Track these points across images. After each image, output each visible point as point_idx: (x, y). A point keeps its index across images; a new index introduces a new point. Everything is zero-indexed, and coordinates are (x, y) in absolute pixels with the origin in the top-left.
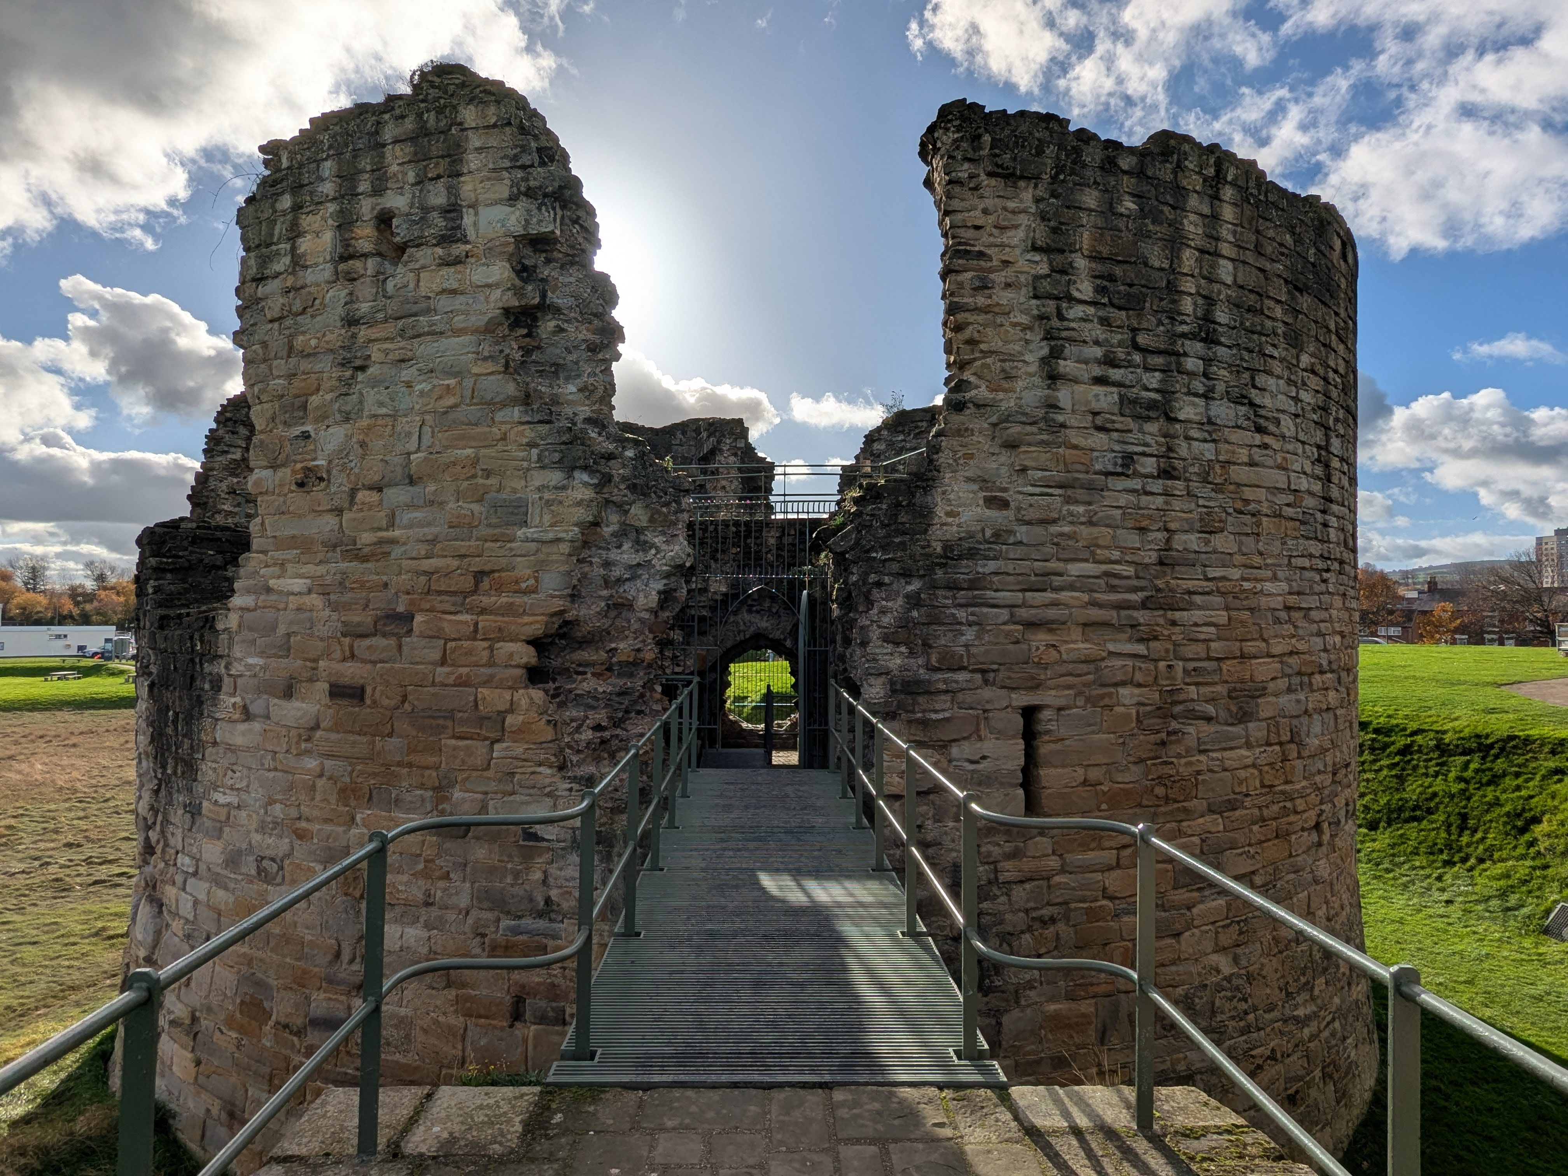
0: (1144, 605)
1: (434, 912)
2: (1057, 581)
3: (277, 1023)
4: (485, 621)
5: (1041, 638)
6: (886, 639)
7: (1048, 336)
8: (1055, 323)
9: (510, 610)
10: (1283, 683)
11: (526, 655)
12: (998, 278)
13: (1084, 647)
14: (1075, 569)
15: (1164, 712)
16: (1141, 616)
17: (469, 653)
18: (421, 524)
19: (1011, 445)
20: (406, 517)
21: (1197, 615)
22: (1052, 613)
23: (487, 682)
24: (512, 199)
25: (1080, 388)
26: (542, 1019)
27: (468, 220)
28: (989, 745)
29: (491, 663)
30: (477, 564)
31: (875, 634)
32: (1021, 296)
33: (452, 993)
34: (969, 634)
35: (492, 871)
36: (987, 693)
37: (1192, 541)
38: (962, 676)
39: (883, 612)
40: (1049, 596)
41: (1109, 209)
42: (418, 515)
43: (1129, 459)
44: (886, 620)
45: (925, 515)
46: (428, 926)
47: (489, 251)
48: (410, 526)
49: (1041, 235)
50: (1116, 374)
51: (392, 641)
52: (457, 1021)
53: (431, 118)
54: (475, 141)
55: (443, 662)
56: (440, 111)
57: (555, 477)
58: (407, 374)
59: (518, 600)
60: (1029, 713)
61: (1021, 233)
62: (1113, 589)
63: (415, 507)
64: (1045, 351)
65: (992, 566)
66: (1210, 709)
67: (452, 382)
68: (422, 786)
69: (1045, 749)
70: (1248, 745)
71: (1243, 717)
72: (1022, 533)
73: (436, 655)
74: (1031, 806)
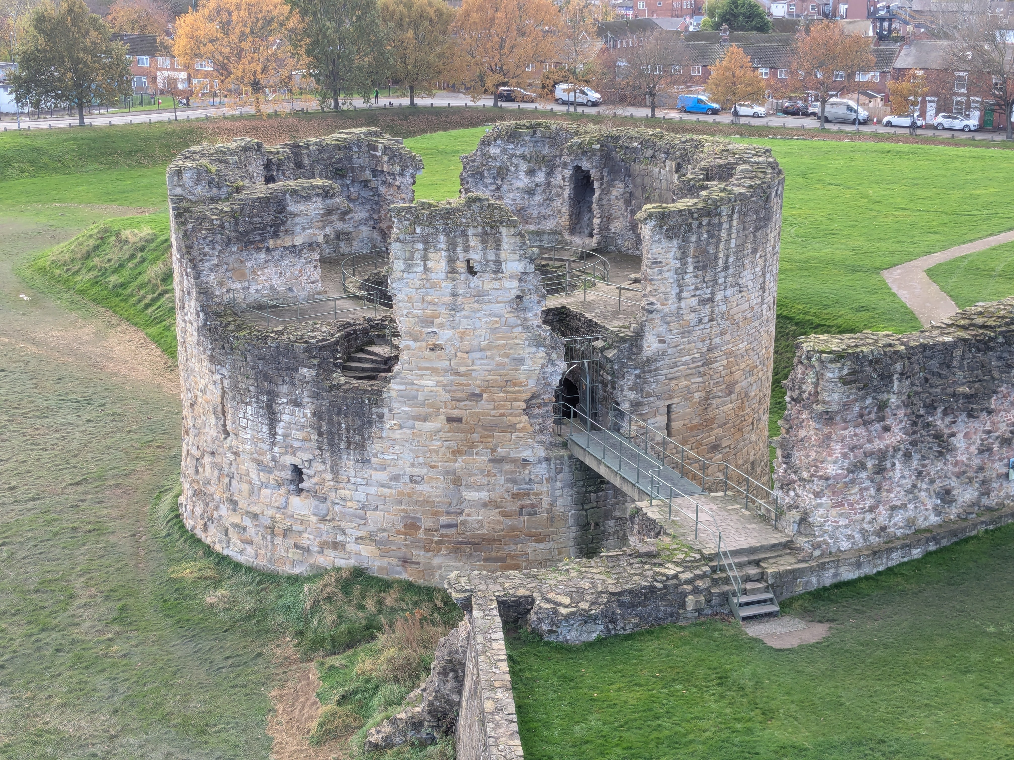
0: (702, 366)
1: (491, 486)
2: (679, 364)
3: (425, 529)
4: (509, 396)
5: (674, 383)
6: (630, 389)
7: (679, 286)
8: (681, 282)
9: (519, 392)
10: (743, 377)
11: (523, 405)
12: (665, 269)
13: (685, 383)
14: (684, 359)
15: (707, 399)
16: (701, 369)
17: (504, 406)
18: (484, 365)
19: (668, 323)
20: (479, 362)
21: (718, 364)
22: (677, 374)
23: (511, 414)
24: (520, 260)
25: (688, 300)
26: (529, 514)
27: (503, 266)
28: (659, 418)
29: (511, 409)
30: (507, 378)
31: (625, 387)
32: (671, 274)
33: (497, 510)
34: (654, 385)
35: (512, 472)
36: (658, 403)
37: (717, 340)
38: (652, 399)
39: (628, 380)
40: (676, 369)
41: (699, 239)
42: (484, 362)
43: (700, 320)
44: (630, 383)
45: (640, 348)
46: (488, 491)
47: (511, 277)
48: (481, 365)
49: (679, 255)
50: (698, 293)
51: (474, 403)
52: (501, 518)
53: (488, 229)
54: (505, 239)
55: (494, 409)
56: (492, 228)
57: (534, 350)
58: (478, 315)
59: (521, 388)
60: (669, 407)
61: (672, 253)
62: (693, 362)
63: (483, 359)
64: (678, 291)
65: (661, 363)
66: (720, 394)
67: (498, 319)
68: (487, 448)
69: (673, 416)
70: (731, 403)
71: (730, 393)
72: (670, 351)
73: (492, 407)
74: (669, 434)
